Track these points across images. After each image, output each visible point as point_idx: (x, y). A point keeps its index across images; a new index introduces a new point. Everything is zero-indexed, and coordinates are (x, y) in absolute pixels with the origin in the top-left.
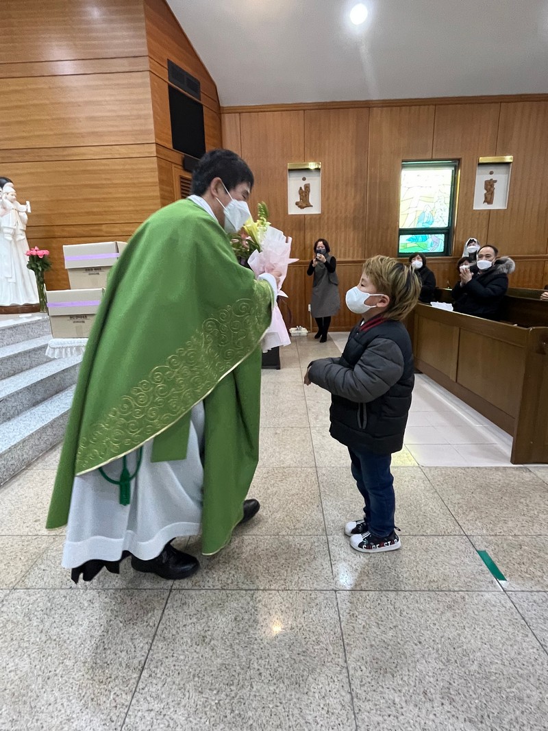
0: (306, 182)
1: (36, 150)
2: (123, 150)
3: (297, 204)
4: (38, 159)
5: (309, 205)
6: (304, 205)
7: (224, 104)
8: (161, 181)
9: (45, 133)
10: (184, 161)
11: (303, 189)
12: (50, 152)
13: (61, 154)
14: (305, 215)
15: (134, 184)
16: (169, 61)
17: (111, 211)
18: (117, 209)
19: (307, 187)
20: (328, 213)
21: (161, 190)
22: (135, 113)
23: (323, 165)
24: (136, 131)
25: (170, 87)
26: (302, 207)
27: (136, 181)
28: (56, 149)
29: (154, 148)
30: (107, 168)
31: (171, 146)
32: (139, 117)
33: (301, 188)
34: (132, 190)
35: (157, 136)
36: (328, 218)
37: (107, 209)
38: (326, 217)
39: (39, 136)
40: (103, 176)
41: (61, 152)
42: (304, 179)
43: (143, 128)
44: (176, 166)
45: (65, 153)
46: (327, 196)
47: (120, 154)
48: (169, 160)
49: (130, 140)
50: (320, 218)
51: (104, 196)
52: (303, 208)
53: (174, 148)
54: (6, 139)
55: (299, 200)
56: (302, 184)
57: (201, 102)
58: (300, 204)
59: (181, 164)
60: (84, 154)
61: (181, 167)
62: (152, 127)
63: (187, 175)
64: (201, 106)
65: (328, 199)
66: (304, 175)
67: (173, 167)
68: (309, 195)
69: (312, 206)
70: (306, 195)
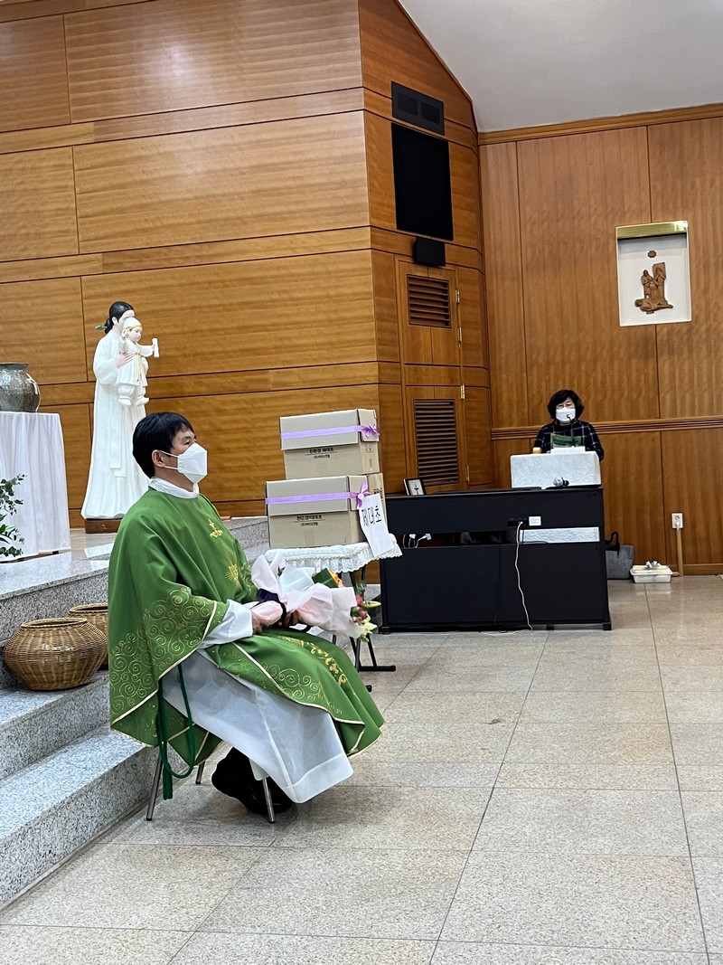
1: (164, 250)
2: (312, 241)
3: (638, 303)
7: (485, 127)
8: (378, 291)
9: (181, 221)
10: (415, 248)
12: (189, 252)
14: (656, 325)
16: (394, 85)
17: (287, 347)
18: (296, 342)
19: (660, 270)
20: (707, 318)
21: (377, 304)
22: (336, 178)
23: (693, 224)
24: (337, 208)
25: (394, 126)
27: (332, 292)
28: (197, 247)
29: (367, 234)
30: (283, 272)
31: (394, 226)
32: (343, 185)
34: (324, 307)
35: (373, 213)
36: (708, 330)
37: (280, 343)
38: (703, 328)
39: (169, 226)
40: (276, 287)
41: (206, 251)
42: (652, 254)
43: (349, 202)
44: (403, 258)
45: (212, 252)
46: (702, 286)
47: (306, 248)
48: (390, 250)
49: (325, 223)
50: (689, 331)
51: (275, 321)
52: (653, 311)
53: (398, 228)
54: (114, 235)
57: (444, 137)
59: (409, 253)
60: (244, 252)
61: (410, 260)
62: (366, 200)
63: (420, 272)
64: (445, 143)
65: (706, 291)
66: (652, 246)
67: (397, 262)
68: (663, 286)
69: (671, 307)
70: (657, 286)
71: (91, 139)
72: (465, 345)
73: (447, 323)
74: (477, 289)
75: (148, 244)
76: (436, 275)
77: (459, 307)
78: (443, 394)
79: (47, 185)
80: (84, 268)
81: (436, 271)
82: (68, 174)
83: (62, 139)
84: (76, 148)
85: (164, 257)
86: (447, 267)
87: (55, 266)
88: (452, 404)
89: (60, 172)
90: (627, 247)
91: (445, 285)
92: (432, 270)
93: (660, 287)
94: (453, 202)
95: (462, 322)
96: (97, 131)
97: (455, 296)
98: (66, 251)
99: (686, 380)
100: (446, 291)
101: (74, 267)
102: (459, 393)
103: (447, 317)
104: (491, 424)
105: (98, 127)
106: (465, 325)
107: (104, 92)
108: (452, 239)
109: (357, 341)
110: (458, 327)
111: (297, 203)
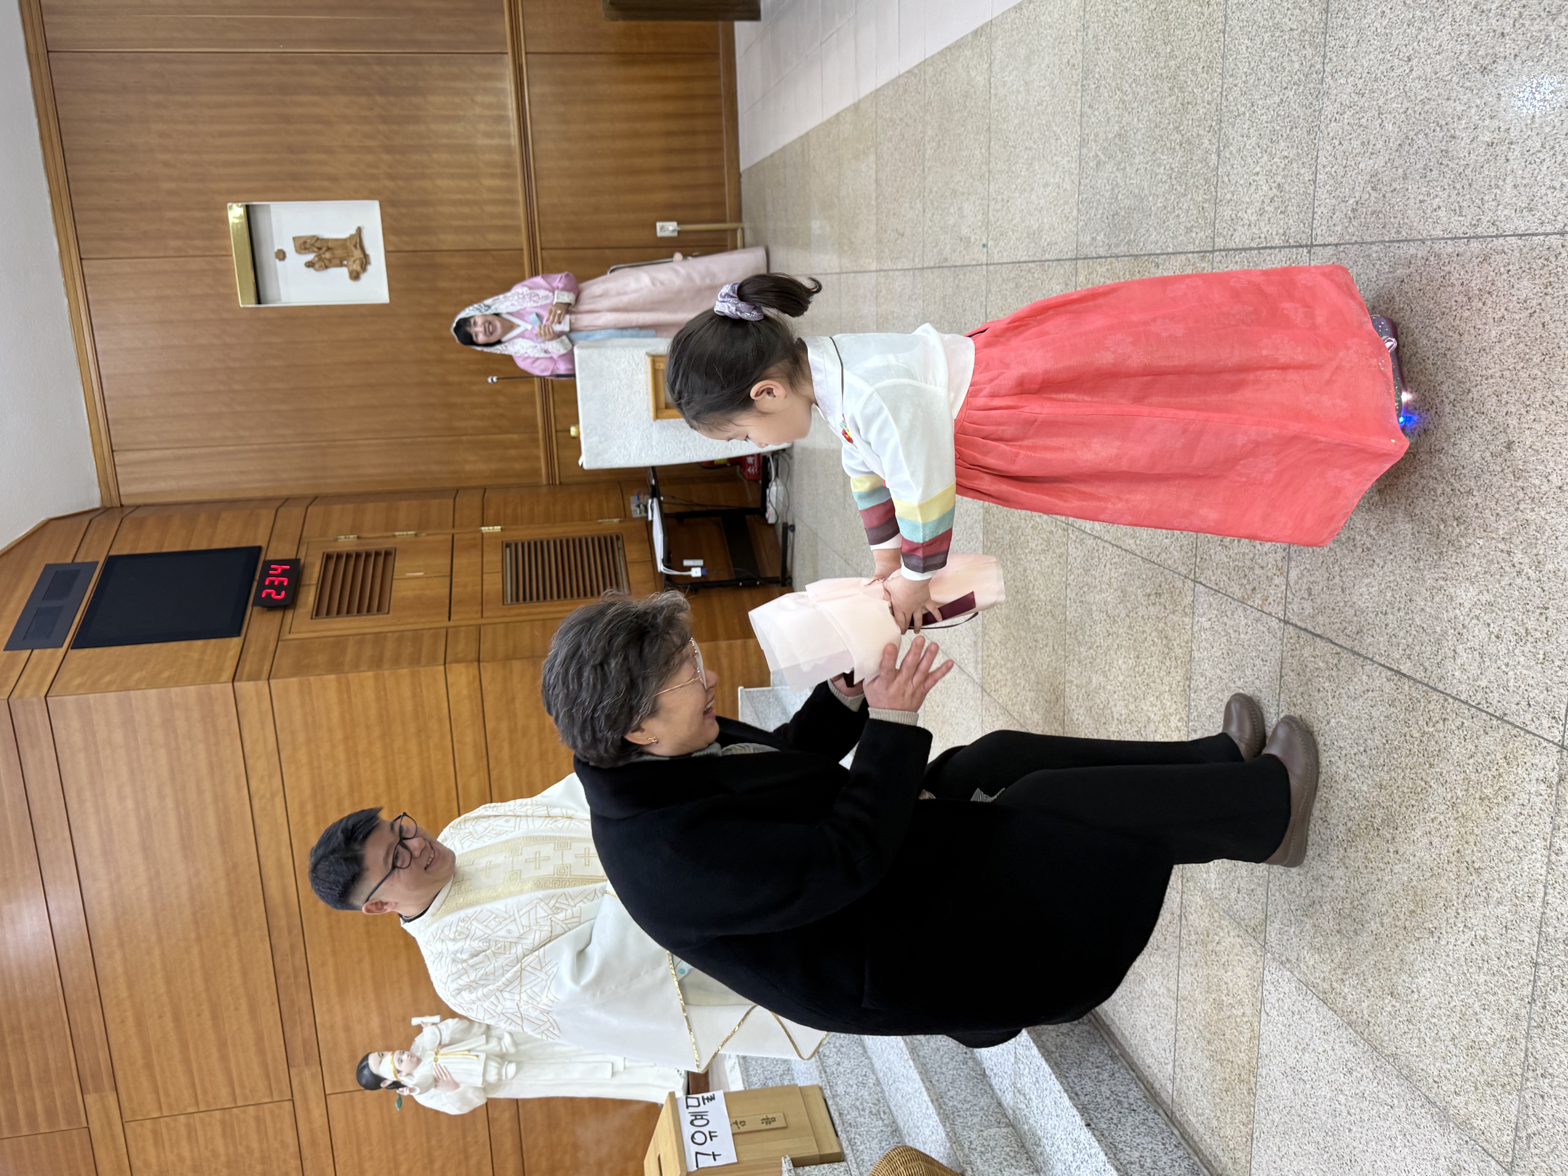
0: (289, 248)
1: (281, 981)
3: (355, 276)
4: (303, 979)
5: (357, 240)
6: (357, 253)
7: (94, 500)
8: (335, 666)
9: (235, 958)
10: (272, 606)
11: (310, 257)
12: (283, 945)
13: (283, 923)
14: (387, 252)
15: (346, 739)
16: (11, 646)
18: (417, 783)
19: (304, 245)
20: (374, 178)
21: (356, 666)
22: (159, 736)
23: (234, 195)
24: (206, 732)
25: (77, 644)
26: (365, 261)
27: (339, 735)
28: (275, 934)
29: (246, 687)
30: (310, 807)
31: (235, 643)
32: (168, 724)
33: (310, 265)
34: (362, 747)
35: (213, 678)
36: (392, 177)
38: (388, 183)
39: (245, 973)
42: (281, 255)
43: (196, 715)
44: (286, 628)
45: (281, 911)
46: (326, 183)
47: (270, 777)
48: (271, 648)
49: (230, 749)
50: (392, 203)
52: (366, 256)
53: (238, 635)
54: (261, 1052)
55: (344, 271)
56: (296, 261)
57: (102, 561)
58: (356, 267)
59: (278, 615)
60: (280, 866)
61: (289, 614)
62: (192, 689)
63: (309, 597)
64: (111, 561)
65: (333, 179)
66: (267, 255)
67: (291, 636)
68: (327, 240)
69: (359, 230)
70: (329, 249)
71: (112, 1099)
72: (421, 526)
73: (387, 554)
74: (337, 508)
75: (273, 1004)
76: (313, 574)
77: (364, 535)
78: (493, 559)
79: (186, 1153)
80: (314, 1091)
81: (307, 573)
82: (167, 1125)
83: (113, 1138)
84: (127, 1116)
85: (292, 980)
86: (302, 556)
87: (312, 1131)
88: (508, 545)
89: (165, 1137)
90: (269, 291)
91: (328, 557)
92: (306, 580)
93: (330, 245)
94: (204, 546)
95: (386, 530)
96: (98, 1089)
97: (347, 542)
98: (288, 1120)
99: (466, 210)
100: (339, 556)
101: (312, 1105)
102: (492, 535)
103: (377, 554)
104: (538, 486)
105: (91, 1088)
106: (391, 526)
107: (34, 1084)
108: (260, 548)
109: (414, 695)
110: (395, 536)
111: (200, 792)
